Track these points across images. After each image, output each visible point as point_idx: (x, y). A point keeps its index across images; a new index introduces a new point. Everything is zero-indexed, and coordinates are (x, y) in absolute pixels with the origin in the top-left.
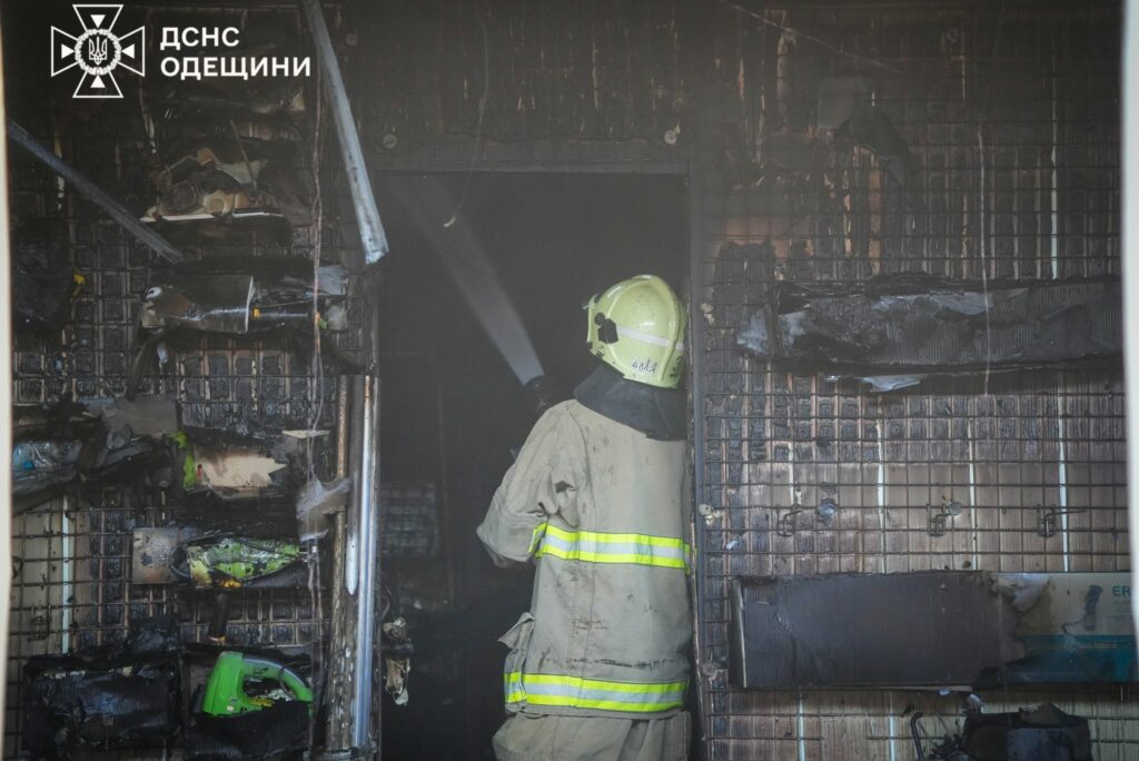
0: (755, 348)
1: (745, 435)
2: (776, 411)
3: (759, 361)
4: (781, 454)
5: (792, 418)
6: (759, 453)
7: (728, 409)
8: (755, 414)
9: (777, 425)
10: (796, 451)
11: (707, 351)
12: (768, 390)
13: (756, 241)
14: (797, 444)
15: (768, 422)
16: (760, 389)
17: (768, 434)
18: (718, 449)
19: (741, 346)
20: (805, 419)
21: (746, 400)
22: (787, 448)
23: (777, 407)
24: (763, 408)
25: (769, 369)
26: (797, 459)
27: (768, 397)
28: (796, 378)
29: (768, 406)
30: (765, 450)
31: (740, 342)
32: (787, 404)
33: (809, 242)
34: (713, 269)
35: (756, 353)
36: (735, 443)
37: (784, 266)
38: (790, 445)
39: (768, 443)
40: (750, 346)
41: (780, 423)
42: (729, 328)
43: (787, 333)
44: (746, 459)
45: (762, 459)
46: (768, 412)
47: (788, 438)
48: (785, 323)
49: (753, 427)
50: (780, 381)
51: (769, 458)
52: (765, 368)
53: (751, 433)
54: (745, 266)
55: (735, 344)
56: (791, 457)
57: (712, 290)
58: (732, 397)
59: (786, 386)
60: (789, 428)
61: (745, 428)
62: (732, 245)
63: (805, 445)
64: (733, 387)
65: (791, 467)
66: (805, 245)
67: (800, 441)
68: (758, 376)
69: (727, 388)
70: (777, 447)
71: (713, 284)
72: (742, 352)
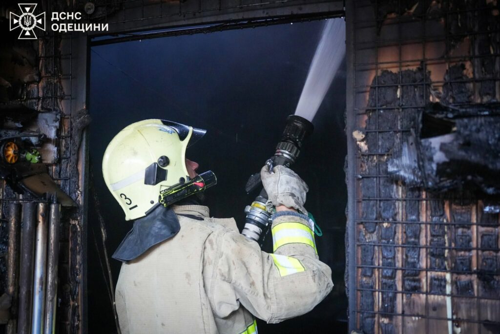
0: (406, 175)
1: (399, 264)
2: (432, 240)
3: (414, 189)
4: (438, 286)
5: (450, 249)
6: (413, 284)
7: (381, 238)
8: (409, 243)
9: (433, 255)
10: (454, 283)
11: (359, 179)
12: (423, 219)
13: (411, 68)
14: (455, 276)
15: (423, 252)
16: (414, 217)
17: (423, 264)
18: (371, 277)
19: (391, 173)
20: (465, 250)
21: (400, 229)
22: (445, 281)
23: (432, 236)
24: (417, 236)
25: (424, 196)
26: (455, 292)
27: (423, 226)
28: (454, 206)
29: (423, 234)
30: (419, 281)
31: (391, 169)
32: (444, 233)
33: (468, 65)
34: (367, 98)
35: (407, 181)
36: (389, 273)
37: (441, 90)
38: (448, 276)
39: (424, 273)
40: (402, 173)
41: (436, 253)
42: (382, 155)
43: (431, 159)
44: (400, 288)
45: (416, 289)
46: (423, 241)
47: (445, 270)
48: (429, 148)
49: (407, 256)
50: (437, 210)
51: (425, 289)
52: (419, 196)
53: (405, 261)
54: (398, 93)
55: (386, 171)
56: (448, 289)
57: (366, 118)
58: (385, 225)
59: (443, 215)
60: (445, 259)
61: (399, 256)
62: (386, 72)
63: (464, 278)
64: (384, 215)
65: (448, 300)
66: (463, 67)
67: (458, 273)
68: (413, 205)
69: (379, 216)
70: (433, 279)
71: (367, 111)
72: (395, 179)
